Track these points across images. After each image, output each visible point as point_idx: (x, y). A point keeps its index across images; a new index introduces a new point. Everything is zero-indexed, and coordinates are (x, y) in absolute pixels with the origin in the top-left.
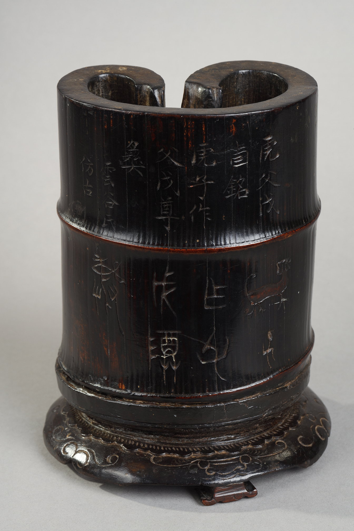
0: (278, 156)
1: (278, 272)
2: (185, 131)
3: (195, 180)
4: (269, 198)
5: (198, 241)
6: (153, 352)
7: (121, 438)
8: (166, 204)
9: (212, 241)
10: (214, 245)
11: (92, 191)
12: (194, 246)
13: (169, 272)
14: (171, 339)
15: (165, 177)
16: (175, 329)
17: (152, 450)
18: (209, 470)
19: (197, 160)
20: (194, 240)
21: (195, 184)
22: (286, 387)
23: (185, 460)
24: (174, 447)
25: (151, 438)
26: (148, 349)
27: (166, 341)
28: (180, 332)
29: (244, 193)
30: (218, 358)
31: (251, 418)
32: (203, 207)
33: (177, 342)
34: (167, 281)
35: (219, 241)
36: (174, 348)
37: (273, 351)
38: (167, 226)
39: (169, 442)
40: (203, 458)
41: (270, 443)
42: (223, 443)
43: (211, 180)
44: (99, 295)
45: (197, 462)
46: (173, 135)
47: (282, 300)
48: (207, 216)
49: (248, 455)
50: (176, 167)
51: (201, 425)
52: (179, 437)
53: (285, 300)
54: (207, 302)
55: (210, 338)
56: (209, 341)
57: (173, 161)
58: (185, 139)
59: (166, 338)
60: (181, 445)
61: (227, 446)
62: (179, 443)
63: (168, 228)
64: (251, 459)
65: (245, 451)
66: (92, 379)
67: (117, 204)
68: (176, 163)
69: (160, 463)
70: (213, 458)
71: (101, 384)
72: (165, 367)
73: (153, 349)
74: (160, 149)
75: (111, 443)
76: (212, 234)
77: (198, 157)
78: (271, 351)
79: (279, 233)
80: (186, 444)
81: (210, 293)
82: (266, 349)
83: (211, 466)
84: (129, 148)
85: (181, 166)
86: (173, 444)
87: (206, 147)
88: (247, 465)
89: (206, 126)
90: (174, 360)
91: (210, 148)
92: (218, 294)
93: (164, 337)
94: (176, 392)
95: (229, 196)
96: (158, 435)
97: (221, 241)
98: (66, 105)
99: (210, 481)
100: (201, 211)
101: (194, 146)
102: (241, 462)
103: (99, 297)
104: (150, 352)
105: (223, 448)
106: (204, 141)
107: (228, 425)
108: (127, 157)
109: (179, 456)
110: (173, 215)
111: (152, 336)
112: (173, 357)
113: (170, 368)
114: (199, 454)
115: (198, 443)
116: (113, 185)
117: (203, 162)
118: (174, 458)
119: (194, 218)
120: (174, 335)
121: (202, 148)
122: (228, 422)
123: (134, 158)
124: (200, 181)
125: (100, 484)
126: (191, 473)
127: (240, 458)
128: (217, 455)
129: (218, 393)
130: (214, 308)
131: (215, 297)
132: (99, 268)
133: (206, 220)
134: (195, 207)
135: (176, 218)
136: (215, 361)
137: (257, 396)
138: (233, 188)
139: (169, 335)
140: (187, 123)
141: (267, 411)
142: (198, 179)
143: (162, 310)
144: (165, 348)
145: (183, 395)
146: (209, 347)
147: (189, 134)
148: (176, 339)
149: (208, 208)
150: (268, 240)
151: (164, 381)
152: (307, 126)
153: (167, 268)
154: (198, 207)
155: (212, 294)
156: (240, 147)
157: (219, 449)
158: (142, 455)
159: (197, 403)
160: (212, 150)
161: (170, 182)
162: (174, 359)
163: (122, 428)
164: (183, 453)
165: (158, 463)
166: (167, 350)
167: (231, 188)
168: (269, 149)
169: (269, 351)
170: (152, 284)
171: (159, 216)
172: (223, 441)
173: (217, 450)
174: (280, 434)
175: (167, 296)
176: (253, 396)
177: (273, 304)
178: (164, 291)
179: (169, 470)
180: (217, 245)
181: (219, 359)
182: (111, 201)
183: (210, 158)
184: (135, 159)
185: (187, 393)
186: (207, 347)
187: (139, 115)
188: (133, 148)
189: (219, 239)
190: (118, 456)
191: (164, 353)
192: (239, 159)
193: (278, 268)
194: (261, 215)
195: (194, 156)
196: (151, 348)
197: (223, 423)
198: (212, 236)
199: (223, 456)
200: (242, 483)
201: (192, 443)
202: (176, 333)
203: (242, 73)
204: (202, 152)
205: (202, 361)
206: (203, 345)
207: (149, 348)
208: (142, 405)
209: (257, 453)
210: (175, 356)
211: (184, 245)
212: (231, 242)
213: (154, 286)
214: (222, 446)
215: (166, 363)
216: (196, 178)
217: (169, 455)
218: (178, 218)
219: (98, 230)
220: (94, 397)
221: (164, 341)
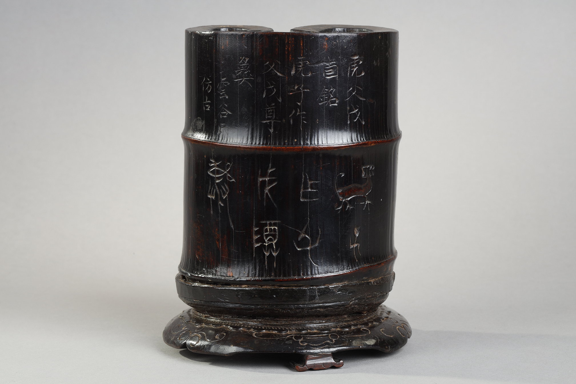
0: (363, 74)
1: (363, 175)
2: (287, 46)
3: (294, 88)
4: (356, 109)
5: (296, 140)
6: (257, 241)
7: (228, 323)
8: (270, 109)
9: (308, 141)
10: (309, 144)
11: (210, 106)
12: (292, 144)
13: (272, 168)
14: (272, 228)
15: (270, 86)
16: (275, 220)
17: (254, 329)
18: (301, 342)
19: (296, 71)
20: (293, 140)
21: (294, 91)
22: (371, 282)
23: (282, 335)
24: (273, 327)
25: (254, 321)
26: (253, 238)
27: (268, 230)
28: (280, 222)
29: (334, 102)
30: (312, 246)
31: (339, 303)
32: (300, 112)
33: (277, 231)
34: (269, 176)
35: (313, 141)
36: (274, 236)
37: (359, 247)
38: (271, 129)
39: (269, 324)
40: (298, 334)
41: (355, 329)
42: (315, 325)
43: (307, 89)
44: (214, 196)
45: (293, 336)
46: (277, 50)
47: (366, 202)
48: (303, 119)
49: (336, 334)
50: (279, 77)
51: (296, 306)
52: (278, 320)
53: (369, 202)
54: (302, 195)
55: (305, 227)
56: (304, 230)
57: (276, 72)
58: (286, 53)
59: (268, 228)
61: (319, 328)
62: (278, 324)
63: (272, 131)
64: (339, 337)
65: (334, 332)
66: (205, 272)
67: (230, 113)
68: (278, 74)
69: (261, 337)
70: (306, 334)
71: (212, 275)
72: (267, 254)
73: (257, 238)
74: (266, 62)
75: (220, 326)
76: (308, 135)
77: (296, 68)
78: (357, 246)
79: (363, 140)
80: (283, 325)
81: (306, 188)
82: (353, 244)
83: (304, 339)
84: (241, 64)
85: (283, 76)
86: (272, 325)
87: (303, 60)
88: (335, 340)
89: (303, 42)
90: (274, 247)
91: (307, 60)
92: (312, 188)
93: (266, 226)
94: (276, 276)
95: (322, 103)
96: (260, 319)
97: (314, 141)
98: (191, 38)
99: (302, 349)
100: (299, 115)
101: (293, 59)
102: (330, 338)
103: (214, 198)
104: (254, 241)
105: (315, 328)
106: (302, 55)
107: (320, 307)
108: (239, 72)
109: (277, 332)
110: (275, 119)
111: (256, 227)
112: (274, 244)
113: (271, 254)
114: (294, 332)
115: (294, 324)
116: (227, 97)
117: (300, 73)
118: (273, 334)
119: (293, 121)
120: (275, 224)
121: (300, 60)
122: (319, 304)
123: (245, 71)
124: (298, 89)
125: (209, 363)
126: (287, 343)
127: (329, 336)
128: (310, 332)
129: (311, 276)
130: (309, 200)
131: (310, 190)
132: (213, 172)
133: (303, 123)
134: (294, 112)
135: (278, 121)
136: (309, 248)
137: (345, 284)
138: (325, 97)
139: (270, 225)
140: (288, 39)
141: (353, 299)
142: (296, 87)
143: (265, 203)
144: (267, 236)
145: (282, 278)
146: (304, 235)
147: (289, 49)
148: (277, 228)
149: (304, 113)
150: (354, 144)
151: (265, 266)
152: (388, 56)
153: (270, 165)
154: (296, 112)
155: (308, 189)
156: (331, 62)
157: (311, 329)
158: (245, 332)
159: (293, 285)
160: (308, 63)
161: (274, 90)
162: (274, 246)
163: (230, 316)
164: (280, 331)
165: (259, 337)
166: (268, 238)
167: (324, 96)
168: (356, 66)
169: (355, 245)
170: (257, 180)
171: (265, 120)
172: (315, 324)
173: (310, 329)
174: (366, 324)
175: (270, 190)
176: (341, 283)
177: (359, 203)
178: (267, 185)
179: (268, 341)
180: (311, 144)
181: (312, 247)
182: (225, 111)
183: (306, 69)
184: (246, 73)
185: (285, 276)
186: (303, 235)
187: (250, 35)
188: (244, 63)
189: (313, 139)
190: (225, 334)
191: (266, 241)
192: (330, 72)
193: (363, 172)
194: (349, 122)
195: (294, 68)
196: (255, 237)
197: (315, 305)
198: (308, 137)
199: (315, 334)
200: (330, 353)
201: (289, 324)
202: (276, 223)
204: (300, 64)
205: (298, 248)
206: (300, 234)
207: (254, 237)
208: (247, 289)
209: (343, 334)
210: (275, 243)
211: (284, 144)
212: (323, 142)
213: (259, 181)
214: (314, 327)
215: (267, 250)
216: (295, 86)
217: (269, 332)
218: (280, 121)
219: (214, 137)
220: (207, 287)
221: (266, 230)
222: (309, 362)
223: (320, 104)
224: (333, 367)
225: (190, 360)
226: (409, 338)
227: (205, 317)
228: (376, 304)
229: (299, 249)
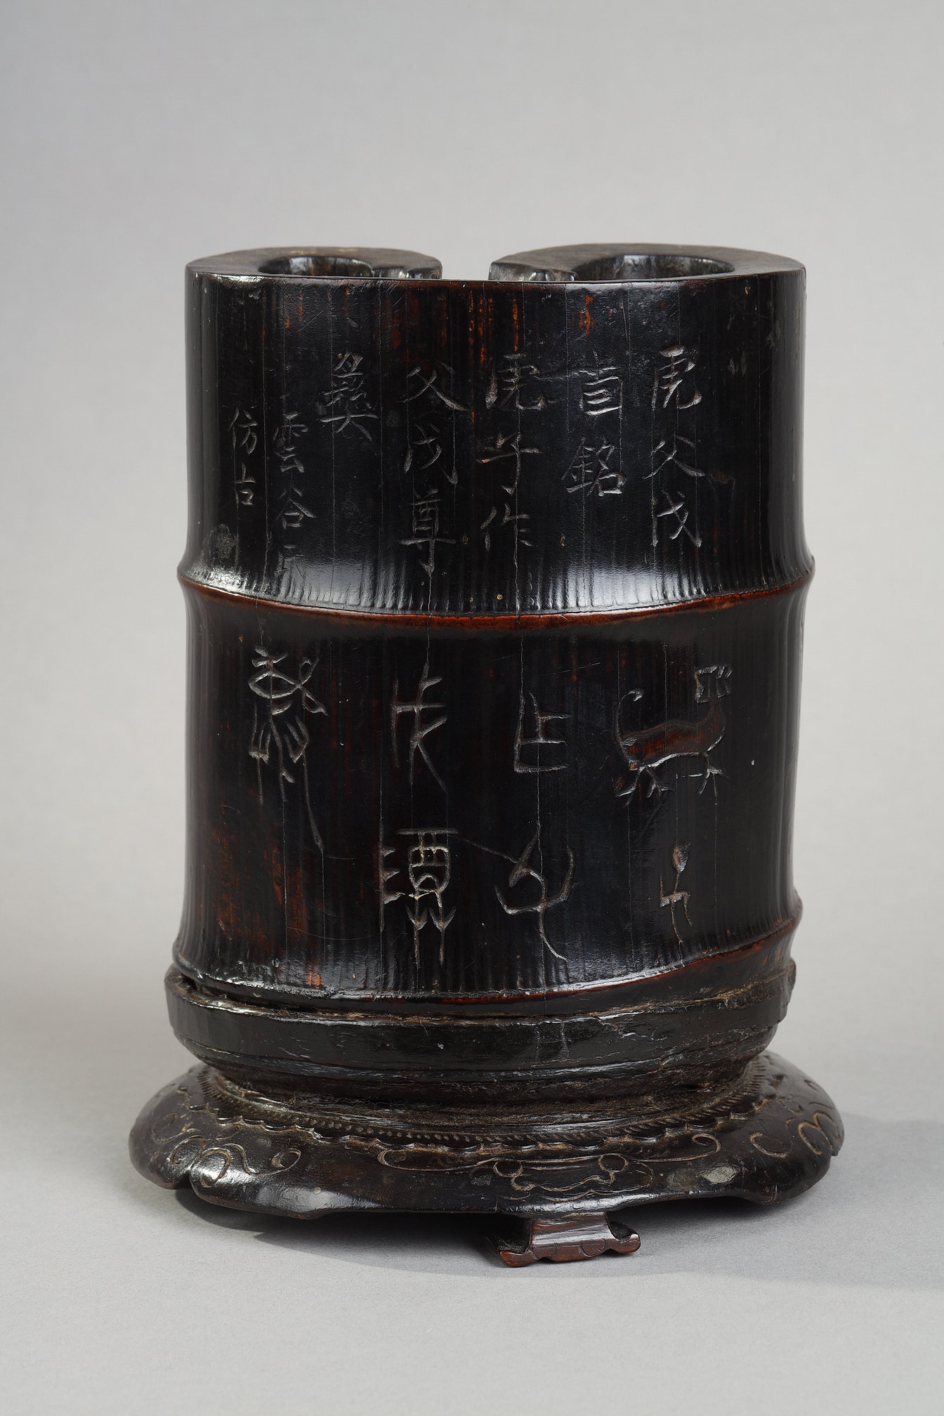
0: (697, 401)
1: (698, 695)
2: (472, 322)
3: (495, 446)
4: (676, 503)
5: (499, 597)
6: (391, 887)
7: (310, 1117)
8: (424, 506)
9: (535, 598)
10: (539, 607)
11: (253, 492)
12: (489, 609)
13: (430, 677)
14: (433, 850)
15: (424, 439)
16: (442, 826)
17: (384, 1138)
18: (518, 1181)
19: (501, 395)
20: (491, 596)
21: (495, 454)
22: (722, 1001)
23: (462, 1158)
24: (438, 1134)
25: (384, 1115)
26: (378, 878)
27: (422, 856)
28: (454, 832)
29: (611, 484)
30: (548, 901)
31: (629, 1064)
32: (512, 514)
33: (447, 858)
34: (424, 701)
35: (550, 599)
36: (439, 873)
37: (686, 900)
38: (427, 563)
39: (427, 1123)
40: (508, 1156)
41: (677, 1138)
42: (559, 1128)
43: (532, 447)
44: (266, 753)
45: (493, 1163)
46: (444, 333)
47: (708, 771)
48: (521, 536)
49: (619, 1155)
50: (450, 411)
51: (503, 1074)
52: (452, 1113)
53: (715, 772)
54: (520, 756)
55: (529, 849)
56: (525, 856)
57: (442, 397)
58: (471, 341)
59: (422, 849)
60: (455, 1128)
61: (570, 1136)
62: (451, 1124)
63: (430, 568)
64: (626, 1163)
65: (614, 1148)
66: (245, 970)
67: (310, 515)
68: (449, 403)
69: (402, 1164)
70: (532, 1156)
71: (264, 980)
72: (419, 925)
73: (389, 877)
74: (412, 369)
75: (286, 1129)
76: (535, 581)
77: (501, 385)
78: (682, 898)
79: (699, 592)
80: (468, 1127)
81: (530, 733)
82: (669, 893)
83: (525, 1171)
84: (341, 372)
85: (462, 409)
86: (436, 1128)
87: (520, 363)
88: (615, 1174)
89: (520, 309)
90: (440, 905)
91: (531, 364)
92: (547, 736)
93: (417, 844)
94: (443, 988)
95: (576, 488)
96: (400, 1108)
97: (554, 599)
98: (201, 292)
99: (520, 1203)
100: (509, 522)
101: (491, 359)
102: (603, 1168)
103: (266, 758)
104: (382, 887)
105: (560, 1137)
106: (516, 348)
107: (573, 1077)
108: (336, 395)
109: (449, 1151)
110: (440, 535)
111: (387, 845)
112: (438, 896)
113: (430, 926)
114: (498, 1149)
115: (499, 1125)
116: (301, 469)
117: (513, 399)
118: (436, 1154)
119: (492, 542)
120: (440, 840)
121: (511, 363)
122: (571, 1068)
123: (352, 394)
124: (506, 446)
126: (476, 1185)
127: (600, 1160)
128: (544, 1150)
129: (547, 990)
130: (538, 770)
131: (541, 741)
132: (264, 684)
133: (521, 546)
134: (493, 514)
135: (448, 541)
136: (539, 909)
137: (646, 1009)
138: (585, 469)
139: (428, 841)
140: (476, 302)
141: (671, 1052)
142: (500, 442)
143: (411, 777)
144: (418, 873)
145: (461, 994)
146: (524, 871)
147: (480, 329)
148: (446, 850)
149: (524, 516)
150: (671, 606)
151: (414, 959)
152: (773, 344)
153: (426, 668)
154: (501, 513)
155: (535, 736)
156: (602, 366)
157: (549, 1139)
158: (357, 1148)
159: (495, 1014)
160: (535, 370)
161: (435, 451)
162: (439, 900)
163: (316, 1097)
164: (458, 1145)
165: (396, 1164)
166: (423, 879)
167: (581, 468)
168: (676, 379)
169: (677, 897)
170: (389, 710)
171: (410, 538)
172: (559, 1123)
173: (544, 1141)
174: (708, 1121)
175: (425, 741)
176: (636, 1007)
177: (687, 775)
178: (417, 727)
179: (421, 1177)
180: (544, 607)
181: (550, 904)
182: (296, 509)
183: (530, 390)
184: (354, 399)
185: (470, 988)
186: (521, 871)
187: (365, 289)
188: (349, 371)
189: (551, 594)
190: (299, 1153)
191: (416, 887)
192: (600, 396)
193: (699, 685)
194: (655, 542)
195: (493, 385)
196: (385, 876)
197: (560, 1072)
198: (535, 587)
199: (557, 1154)
200: (602, 1213)
201: (483, 1126)
202: (445, 835)
203: (631, 262)
204: (511, 375)
205: (508, 908)
206: (512, 867)
207: (381, 875)
208: (362, 1023)
209: (642, 1153)
210: (442, 894)
211: (467, 608)
212: (579, 603)
213: (393, 716)
214: (556, 1134)
215: (420, 914)
216: (496, 440)
217: (425, 1150)
218: (453, 542)
219: (265, 585)
220: (249, 1015)
221: (417, 858)
222: (539, 1241)
223: (571, 490)
224: (610, 1252)
225: (203, 1222)
226: (835, 1154)
227: (247, 1096)
228: (737, 1061)
229: (510, 912)
